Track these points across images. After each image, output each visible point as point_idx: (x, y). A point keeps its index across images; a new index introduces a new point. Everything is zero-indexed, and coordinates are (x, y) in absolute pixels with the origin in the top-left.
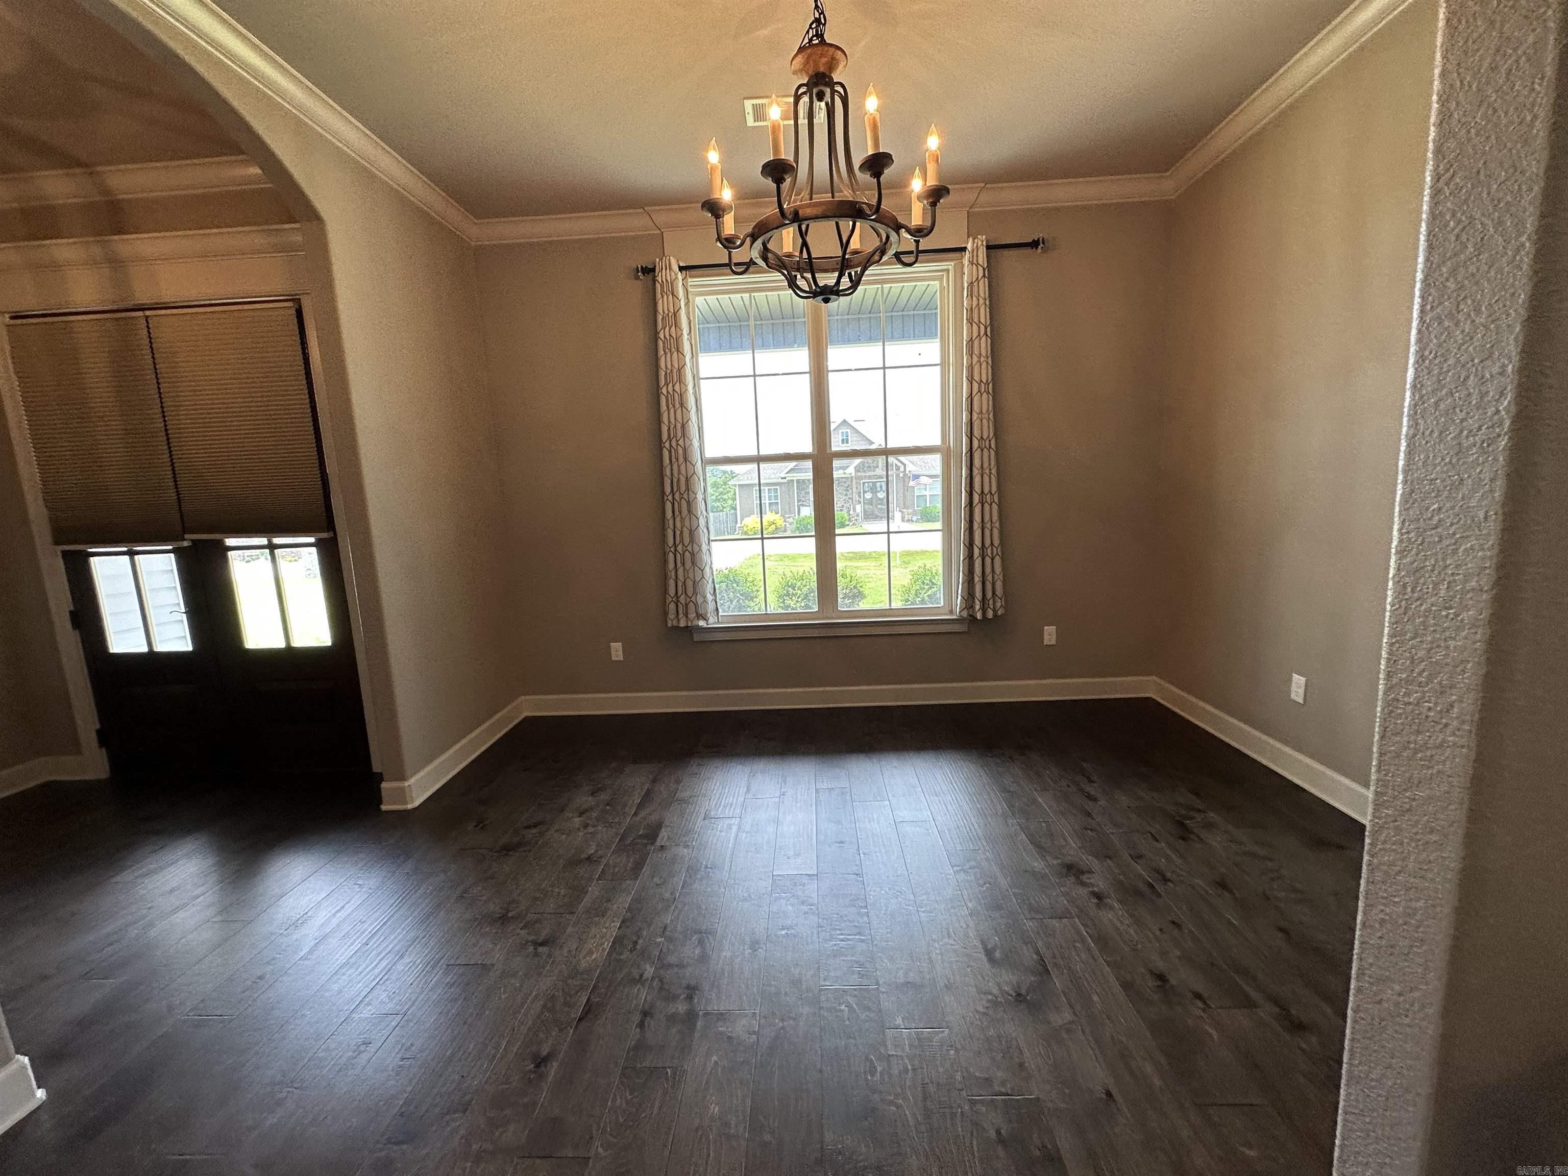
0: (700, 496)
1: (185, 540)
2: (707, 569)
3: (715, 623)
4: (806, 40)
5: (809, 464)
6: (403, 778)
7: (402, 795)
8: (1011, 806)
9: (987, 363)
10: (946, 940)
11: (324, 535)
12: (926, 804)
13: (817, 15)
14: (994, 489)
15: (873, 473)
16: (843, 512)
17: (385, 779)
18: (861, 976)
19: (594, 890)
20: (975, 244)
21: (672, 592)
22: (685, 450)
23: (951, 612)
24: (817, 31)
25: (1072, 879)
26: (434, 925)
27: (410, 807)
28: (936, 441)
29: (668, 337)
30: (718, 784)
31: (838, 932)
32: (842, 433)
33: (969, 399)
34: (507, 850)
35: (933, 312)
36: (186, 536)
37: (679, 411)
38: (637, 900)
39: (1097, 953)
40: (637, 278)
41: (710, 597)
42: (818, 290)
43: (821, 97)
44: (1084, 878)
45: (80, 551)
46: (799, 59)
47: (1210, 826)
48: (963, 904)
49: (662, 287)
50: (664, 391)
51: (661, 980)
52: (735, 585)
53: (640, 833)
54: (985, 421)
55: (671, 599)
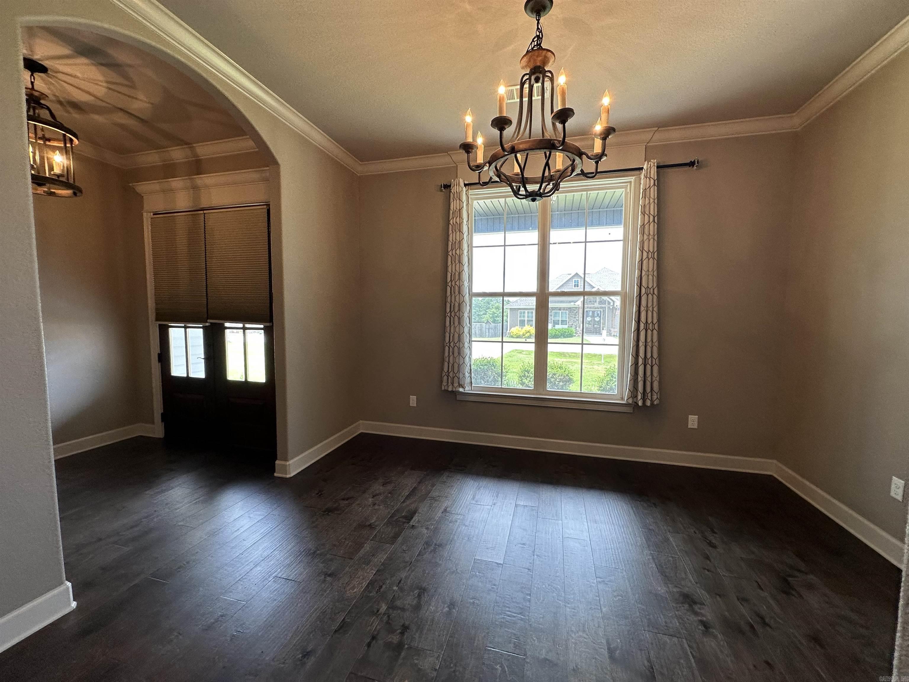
0: (466, 315)
1: (207, 322)
2: (467, 359)
3: (469, 390)
4: (530, 48)
5: (534, 299)
6: (286, 460)
7: (285, 469)
8: (648, 540)
9: (654, 239)
10: (581, 633)
11: (268, 324)
12: (587, 527)
13: (538, 34)
14: (655, 321)
15: (592, 306)
16: (572, 328)
17: (278, 458)
18: (516, 646)
19: (367, 547)
20: (649, 166)
21: (446, 369)
22: (459, 288)
23: (622, 399)
24: (537, 43)
25: (686, 606)
26: (278, 550)
27: (288, 476)
28: (619, 288)
29: (455, 223)
30: (456, 490)
31: (507, 609)
32: (575, 281)
33: (640, 262)
34: (329, 511)
35: (620, 209)
36: (208, 321)
37: (458, 265)
38: (390, 558)
39: (696, 673)
40: (441, 191)
41: (467, 375)
42: (528, 194)
43: (537, 80)
44: (696, 608)
45: (165, 325)
46: (525, 59)
47: (810, 587)
48: (599, 608)
49: (454, 195)
50: (450, 253)
51: (389, 617)
52: (493, 368)
53: (403, 514)
54: (650, 277)
55: (445, 374)
